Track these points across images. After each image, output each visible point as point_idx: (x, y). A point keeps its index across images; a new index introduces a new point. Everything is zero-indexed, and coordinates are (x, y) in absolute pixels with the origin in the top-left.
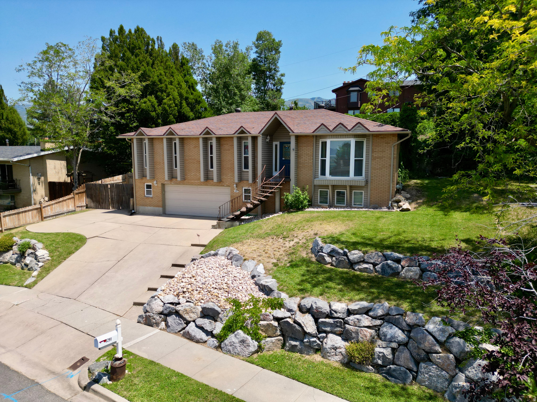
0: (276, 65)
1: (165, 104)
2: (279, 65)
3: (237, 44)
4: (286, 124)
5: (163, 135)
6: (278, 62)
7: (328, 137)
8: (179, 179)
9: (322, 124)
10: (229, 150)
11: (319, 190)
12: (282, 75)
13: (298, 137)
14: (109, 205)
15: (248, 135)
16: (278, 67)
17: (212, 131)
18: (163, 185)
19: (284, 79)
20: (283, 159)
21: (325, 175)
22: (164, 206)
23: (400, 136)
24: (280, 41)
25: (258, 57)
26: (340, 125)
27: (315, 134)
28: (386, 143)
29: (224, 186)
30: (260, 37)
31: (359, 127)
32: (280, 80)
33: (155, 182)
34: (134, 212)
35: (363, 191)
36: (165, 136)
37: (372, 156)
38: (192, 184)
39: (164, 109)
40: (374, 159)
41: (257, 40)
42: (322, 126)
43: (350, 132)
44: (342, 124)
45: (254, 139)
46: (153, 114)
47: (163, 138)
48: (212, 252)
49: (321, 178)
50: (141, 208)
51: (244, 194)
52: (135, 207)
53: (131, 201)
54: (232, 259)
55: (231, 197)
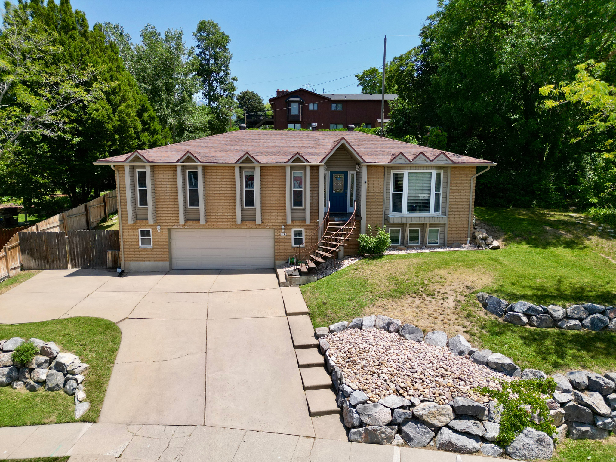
0: (227, 66)
1: (122, 112)
2: (230, 66)
3: (181, 34)
4: (356, 151)
5: (177, 162)
6: (229, 63)
7: (406, 168)
8: (202, 221)
9: (401, 153)
10: (274, 182)
11: (390, 228)
12: (235, 79)
13: (369, 167)
14: (67, 263)
15: (306, 164)
16: (229, 69)
17: (254, 158)
18: (169, 229)
19: (235, 84)
20: (334, 192)
21: (401, 211)
22: (170, 259)
23: (479, 168)
24: (228, 36)
25: (201, 53)
26: (421, 155)
27: (391, 164)
28: (465, 175)
29: (265, 228)
30: (203, 27)
31: (442, 157)
32: (231, 84)
33: (159, 227)
34: (122, 271)
35: (439, 228)
36: (180, 164)
37: (451, 189)
38: (217, 227)
39: (121, 120)
40: (452, 192)
41: (199, 31)
42: (401, 155)
43: (433, 164)
44: (423, 154)
45: (315, 169)
46: (110, 126)
47: (175, 166)
48: (346, 323)
49: (393, 215)
50: (133, 265)
51: (293, 238)
52: (122, 263)
53: (110, 254)
54: (397, 331)
55: (275, 242)
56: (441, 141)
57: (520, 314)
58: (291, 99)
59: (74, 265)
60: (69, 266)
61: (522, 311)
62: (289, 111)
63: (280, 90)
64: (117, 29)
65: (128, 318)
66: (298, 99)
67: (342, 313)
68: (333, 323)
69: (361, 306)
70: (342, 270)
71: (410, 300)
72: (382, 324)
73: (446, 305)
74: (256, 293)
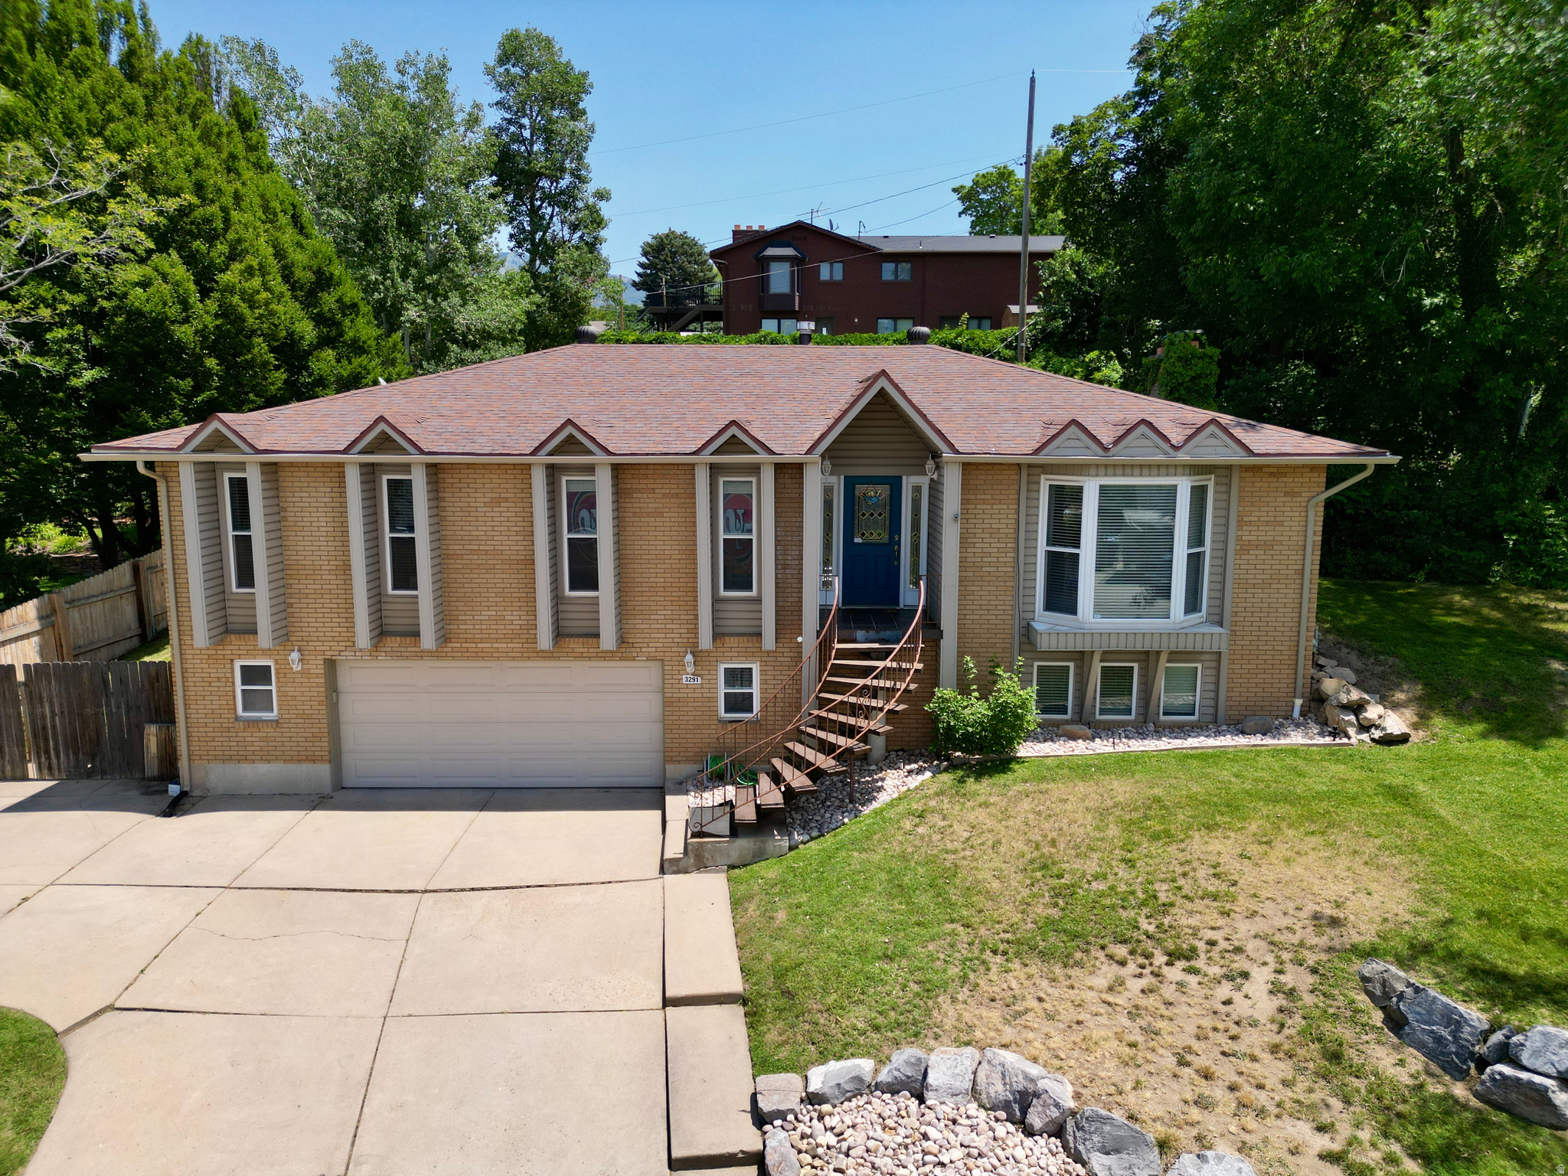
0: (580, 158)
1: (230, 289)
2: (589, 158)
3: (443, 66)
4: (924, 417)
5: (346, 451)
6: (586, 149)
7: (1093, 471)
8: (428, 638)
9: (1074, 422)
10: (660, 514)
11: (1036, 664)
12: (602, 195)
13: (970, 469)
14: (24, 761)
15: (762, 457)
16: (587, 168)
17: (593, 439)
18: (331, 665)
19: (605, 209)
20: (857, 540)
21: (1072, 609)
22: (335, 756)
23: (1335, 473)
24: (585, 75)
25: (510, 121)
26: (1143, 428)
27: (1040, 459)
28: (1286, 494)
29: (633, 659)
30: (513, 50)
31: (1212, 435)
32: (593, 210)
33: (295, 655)
34: (183, 794)
35: (1199, 666)
36: (354, 457)
37: (1239, 538)
38: (479, 655)
39: (226, 312)
40: (1244, 548)
41: (503, 60)
42: (1073, 428)
43: (1183, 457)
44: (1150, 425)
45: (789, 473)
46: (184, 333)
47: (341, 465)
48: (864, 1066)
49: (1046, 622)
50: (218, 775)
51: (722, 690)
52: (183, 765)
53: (152, 736)
54: (1057, 1131)
55: (667, 703)
56: (1199, 376)
57: (1549, 1083)
58: (771, 251)
59: (46, 770)
60: (32, 769)
61: (1553, 1071)
62: (764, 282)
63: (743, 228)
64: (259, 57)
65: (112, 1008)
66: (789, 251)
67: (857, 1017)
68: (823, 1058)
69: (929, 990)
70: (878, 812)
71: (1108, 972)
72: (997, 1090)
73: (1241, 1008)
74: (577, 895)
